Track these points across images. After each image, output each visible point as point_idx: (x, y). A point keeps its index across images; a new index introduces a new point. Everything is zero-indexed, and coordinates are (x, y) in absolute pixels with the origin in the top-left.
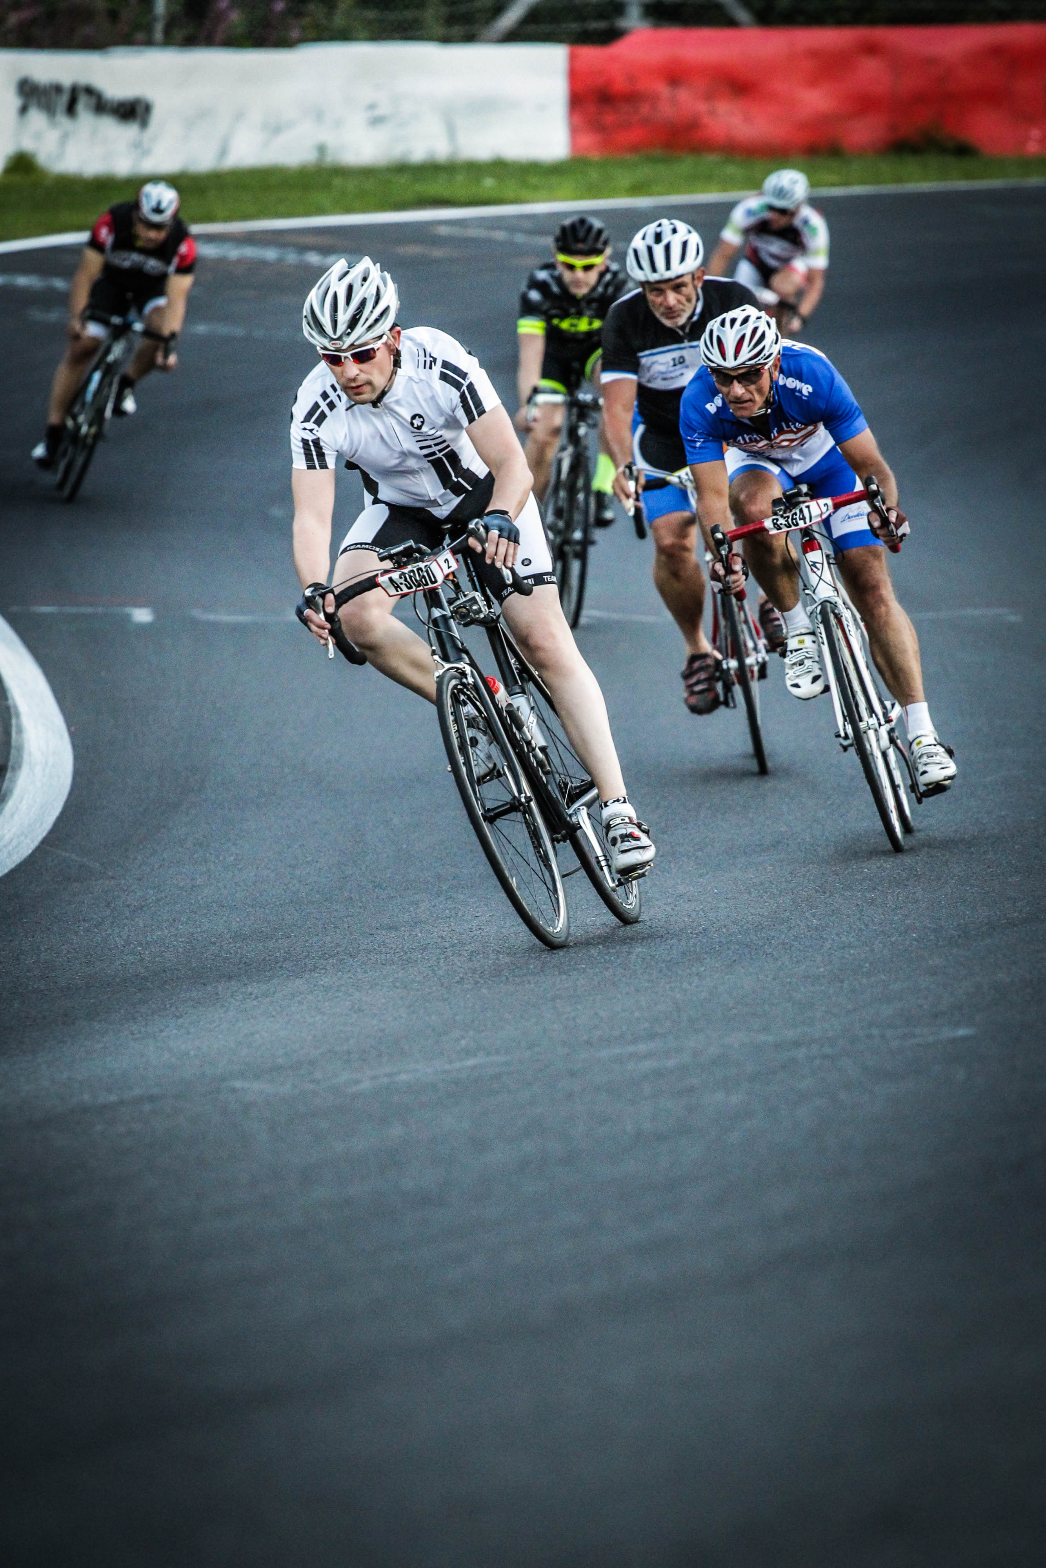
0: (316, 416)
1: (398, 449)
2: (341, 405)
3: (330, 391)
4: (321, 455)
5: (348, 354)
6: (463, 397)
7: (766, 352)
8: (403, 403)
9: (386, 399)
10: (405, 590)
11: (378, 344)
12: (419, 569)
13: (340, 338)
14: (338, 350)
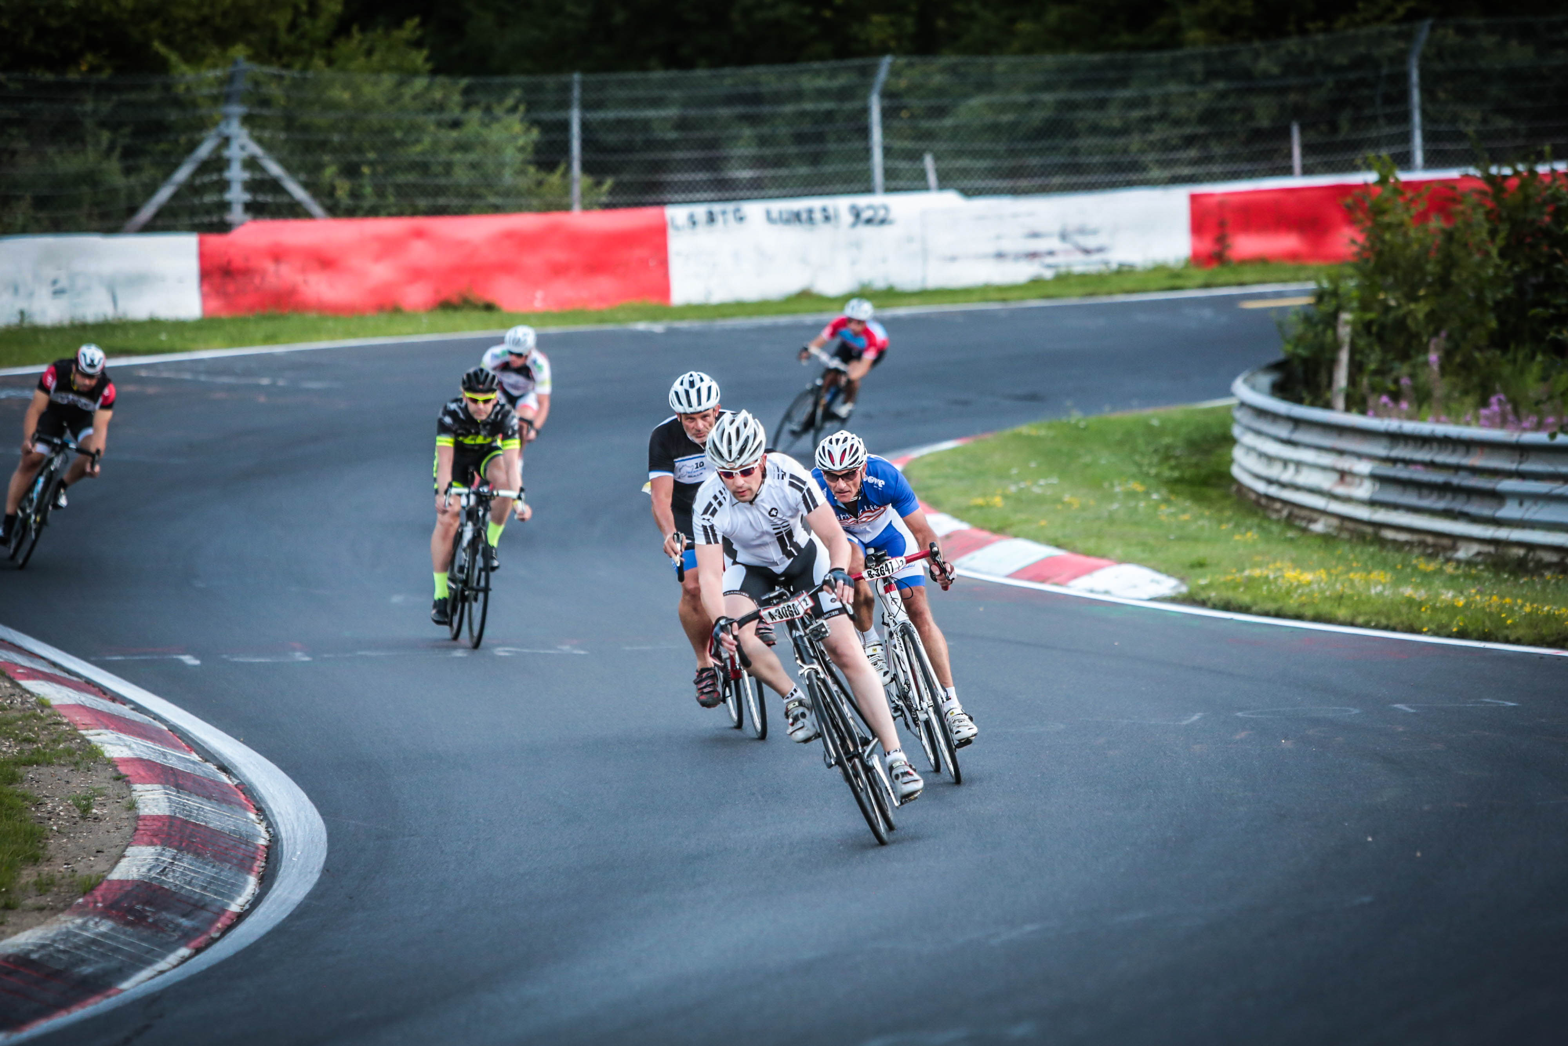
0: (710, 510)
1: (760, 530)
2: (726, 504)
3: (719, 495)
4: (715, 535)
5: (738, 471)
6: (804, 497)
7: (860, 460)
8: (765, 500)
9: (757, 500)
10: (778, 619)
11: (756, 465)
12: (789, 606)
13: (733, 461)
14: (731, 469)
